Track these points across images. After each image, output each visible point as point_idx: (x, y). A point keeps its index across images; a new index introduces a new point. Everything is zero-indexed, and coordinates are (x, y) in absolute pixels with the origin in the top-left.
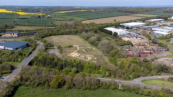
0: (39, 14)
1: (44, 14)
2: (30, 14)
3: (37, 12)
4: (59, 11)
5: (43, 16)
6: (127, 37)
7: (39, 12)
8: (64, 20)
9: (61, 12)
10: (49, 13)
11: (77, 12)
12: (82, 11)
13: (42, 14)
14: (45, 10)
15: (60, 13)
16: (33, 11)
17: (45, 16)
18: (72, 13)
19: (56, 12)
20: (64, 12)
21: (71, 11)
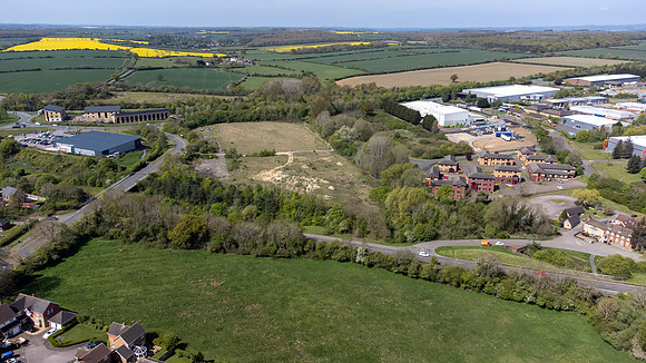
0: (204, 55)
1: (219, 55)
2: (173, 54)
3: (200, 47)
4: (274, 44)
5: (216, 62)
6: (468, 132)
7: (205, 47)
8: (279, 76)
9: (281, 49)
10: (239, 53)
12: (353, 44)
13: (211, 55)
14: (229, 42)
15: (274, 52)
16: (187, 46)
17: (220, 60)
18: (316, 51)
19: (262, 49)
20: (289, 49)
21: (315, 47)
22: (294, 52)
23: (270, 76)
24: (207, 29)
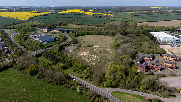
2: (96, 14)
3: (106, 12)
4: (128, 11)
5: (107, 16)
6: (170, 45)
7: (108, 12)
8: (121, 21)
11: (146, 13)
12: (153, 11)
13: (106, 14)
14: (116, 10)
15: (127, 14)
16: (103, 12)
19: (124, 13)
21: (140, 12)
22: (132, 13)
23: (118, 21)
24: (113, 7)
